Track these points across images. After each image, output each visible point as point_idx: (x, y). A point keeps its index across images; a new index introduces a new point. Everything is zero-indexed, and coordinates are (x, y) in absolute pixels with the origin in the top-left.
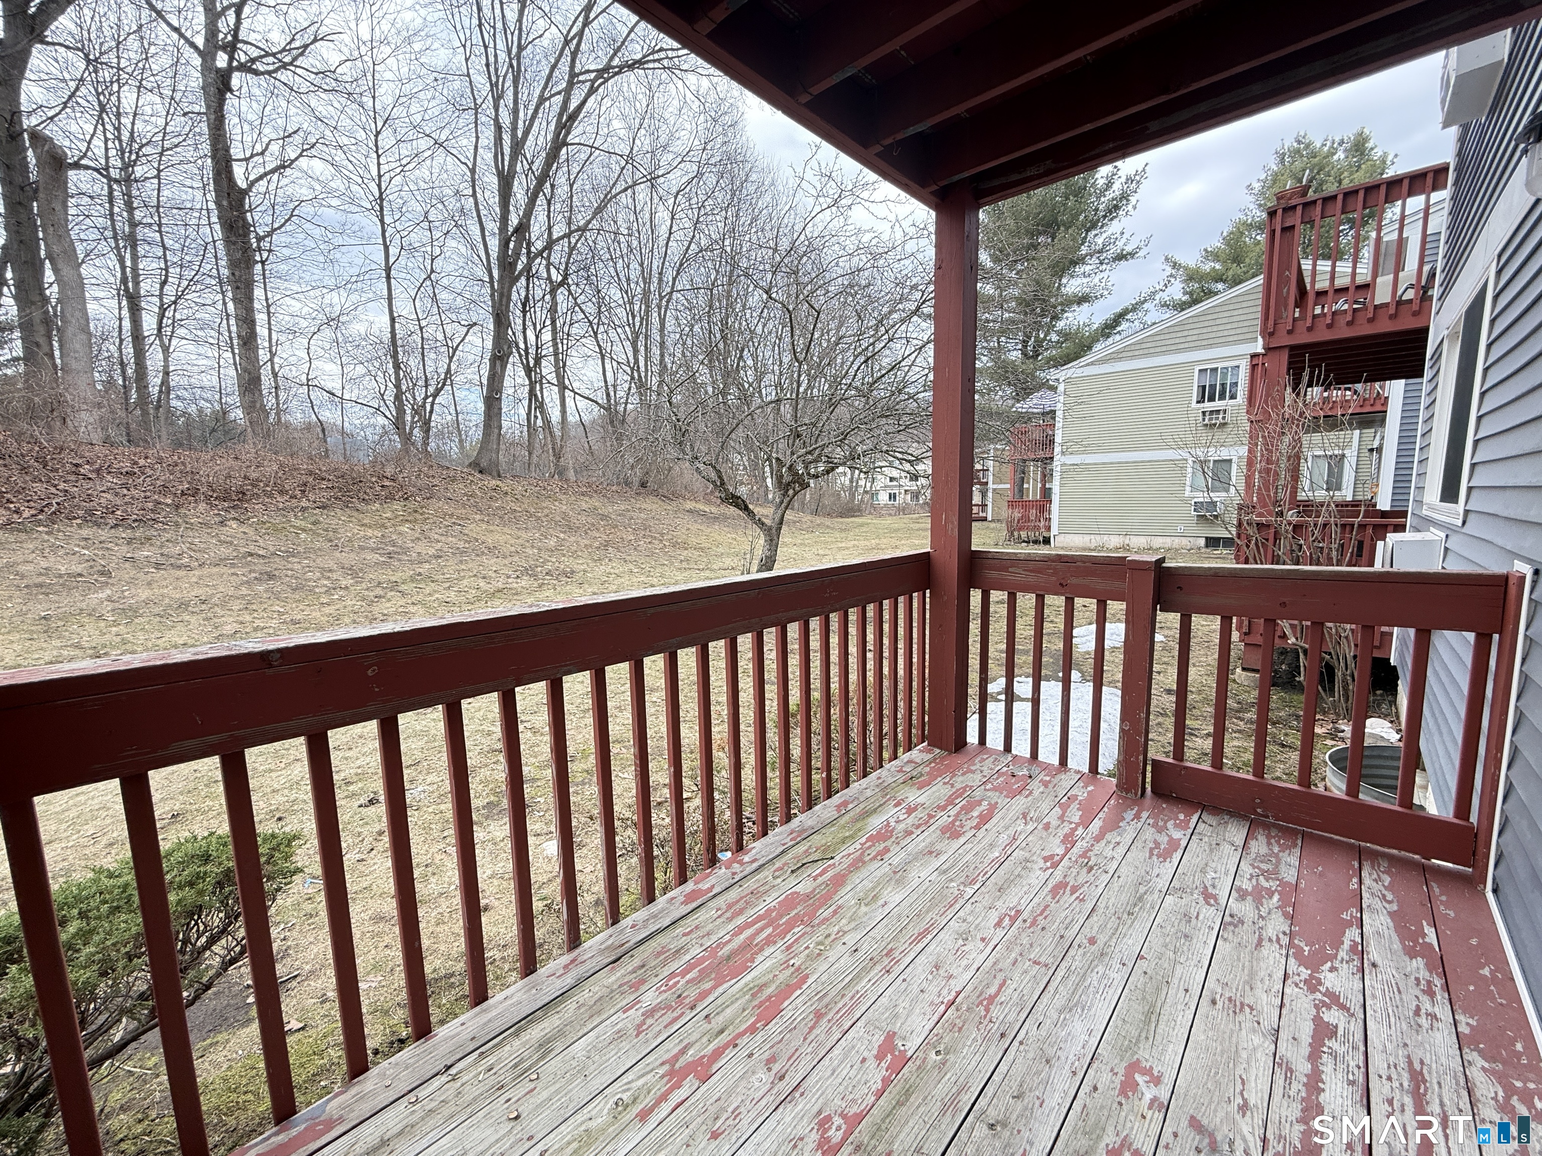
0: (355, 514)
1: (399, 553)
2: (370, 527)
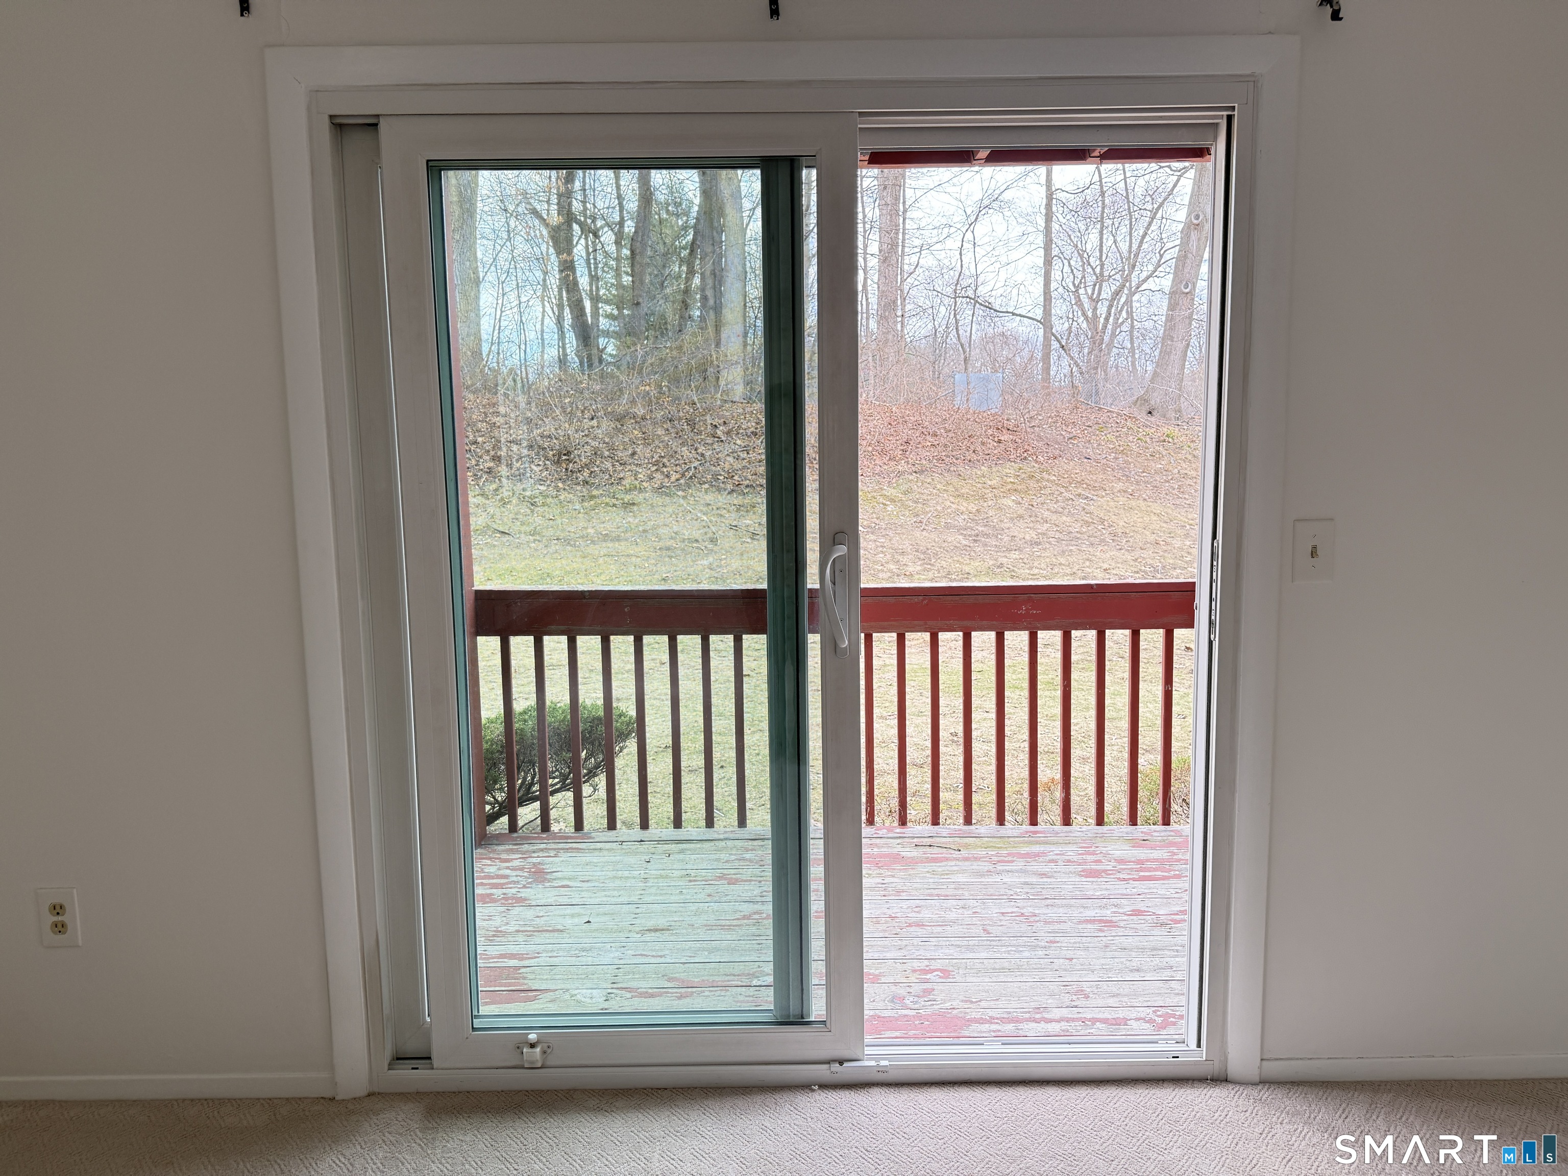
0: (955, 480)
1: (988, 535)
2: (967, 499)
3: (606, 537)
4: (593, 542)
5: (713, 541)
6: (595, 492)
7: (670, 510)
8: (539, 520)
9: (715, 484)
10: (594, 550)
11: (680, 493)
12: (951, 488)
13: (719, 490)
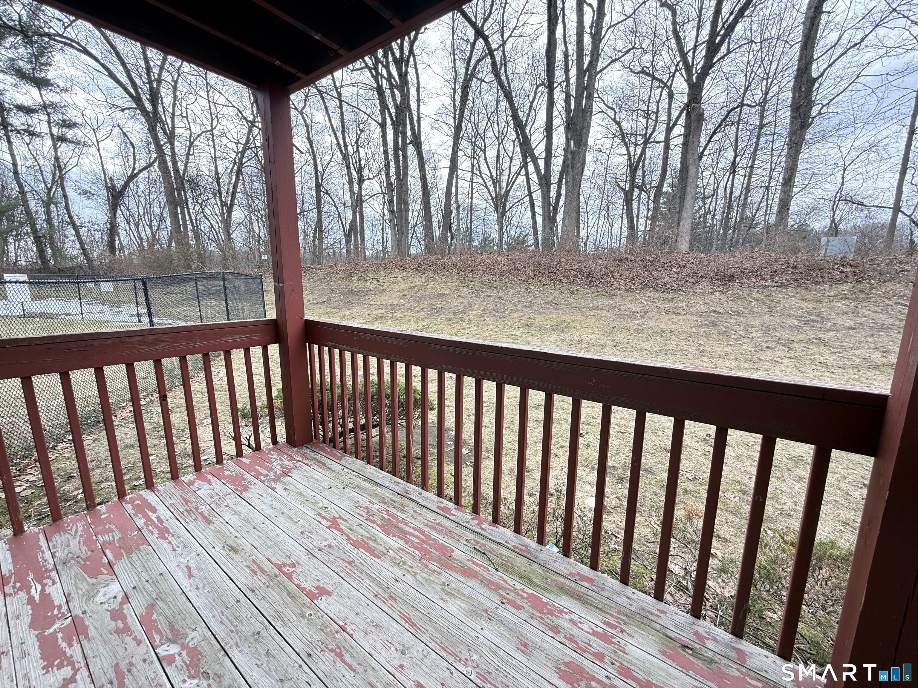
3: (596, 308)
4: (590, 310)
5: (645, 313)
6: (599, 290)
7: (630, 298)
8: (572, 300)
9: (657, 289)
10: (589, 313)
11: (638, 291)
12: (799, 295)
13: (657, 291)
